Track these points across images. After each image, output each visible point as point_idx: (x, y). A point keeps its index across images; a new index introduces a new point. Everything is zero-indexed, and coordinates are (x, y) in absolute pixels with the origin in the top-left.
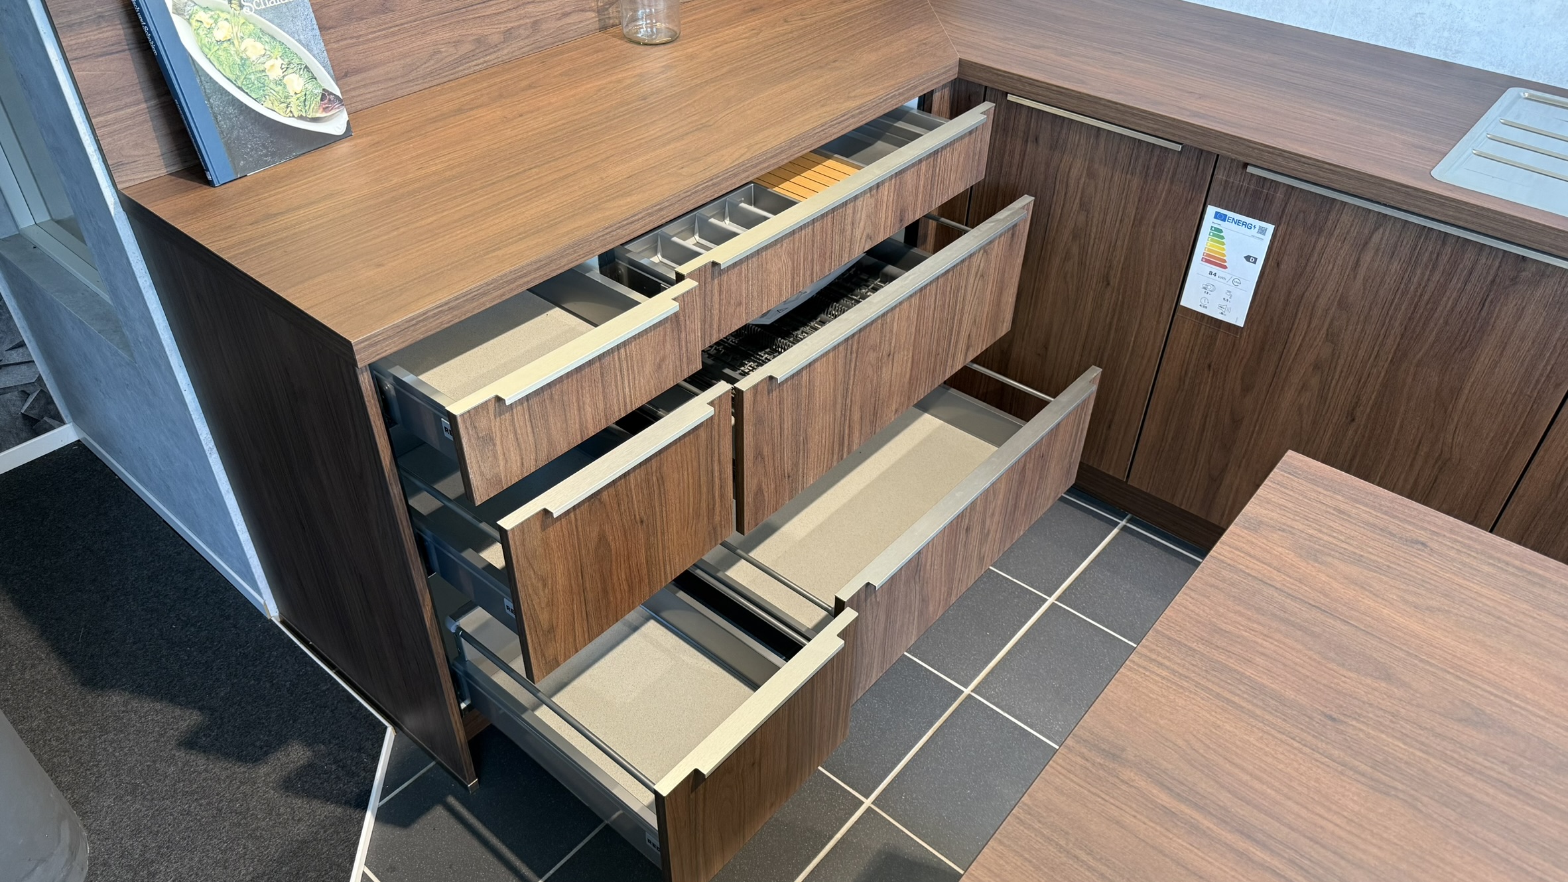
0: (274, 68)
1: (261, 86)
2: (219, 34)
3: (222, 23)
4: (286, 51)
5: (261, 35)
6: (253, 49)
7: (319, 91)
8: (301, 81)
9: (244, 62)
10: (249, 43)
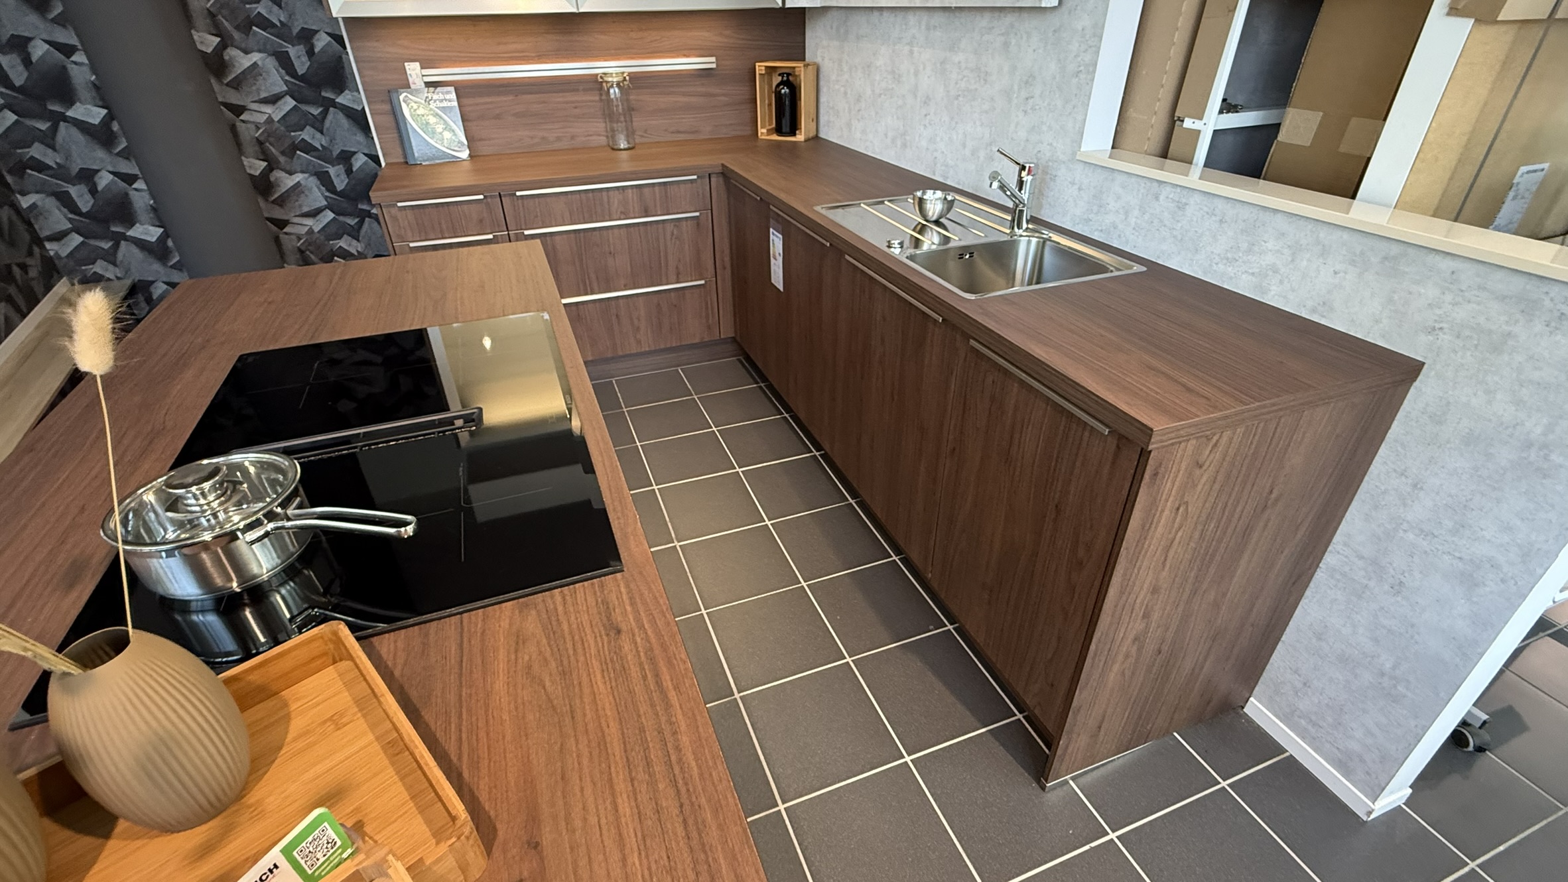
0: (439, 128)
1: (433, 133)
2: (419, 112)
3: (421, 108)
4: (445, 122)
5: (436, 115)
6: (432, 120)
7: (457, 140)
8: (451, 135)
9: (428, 123)
10: (431, 117)
